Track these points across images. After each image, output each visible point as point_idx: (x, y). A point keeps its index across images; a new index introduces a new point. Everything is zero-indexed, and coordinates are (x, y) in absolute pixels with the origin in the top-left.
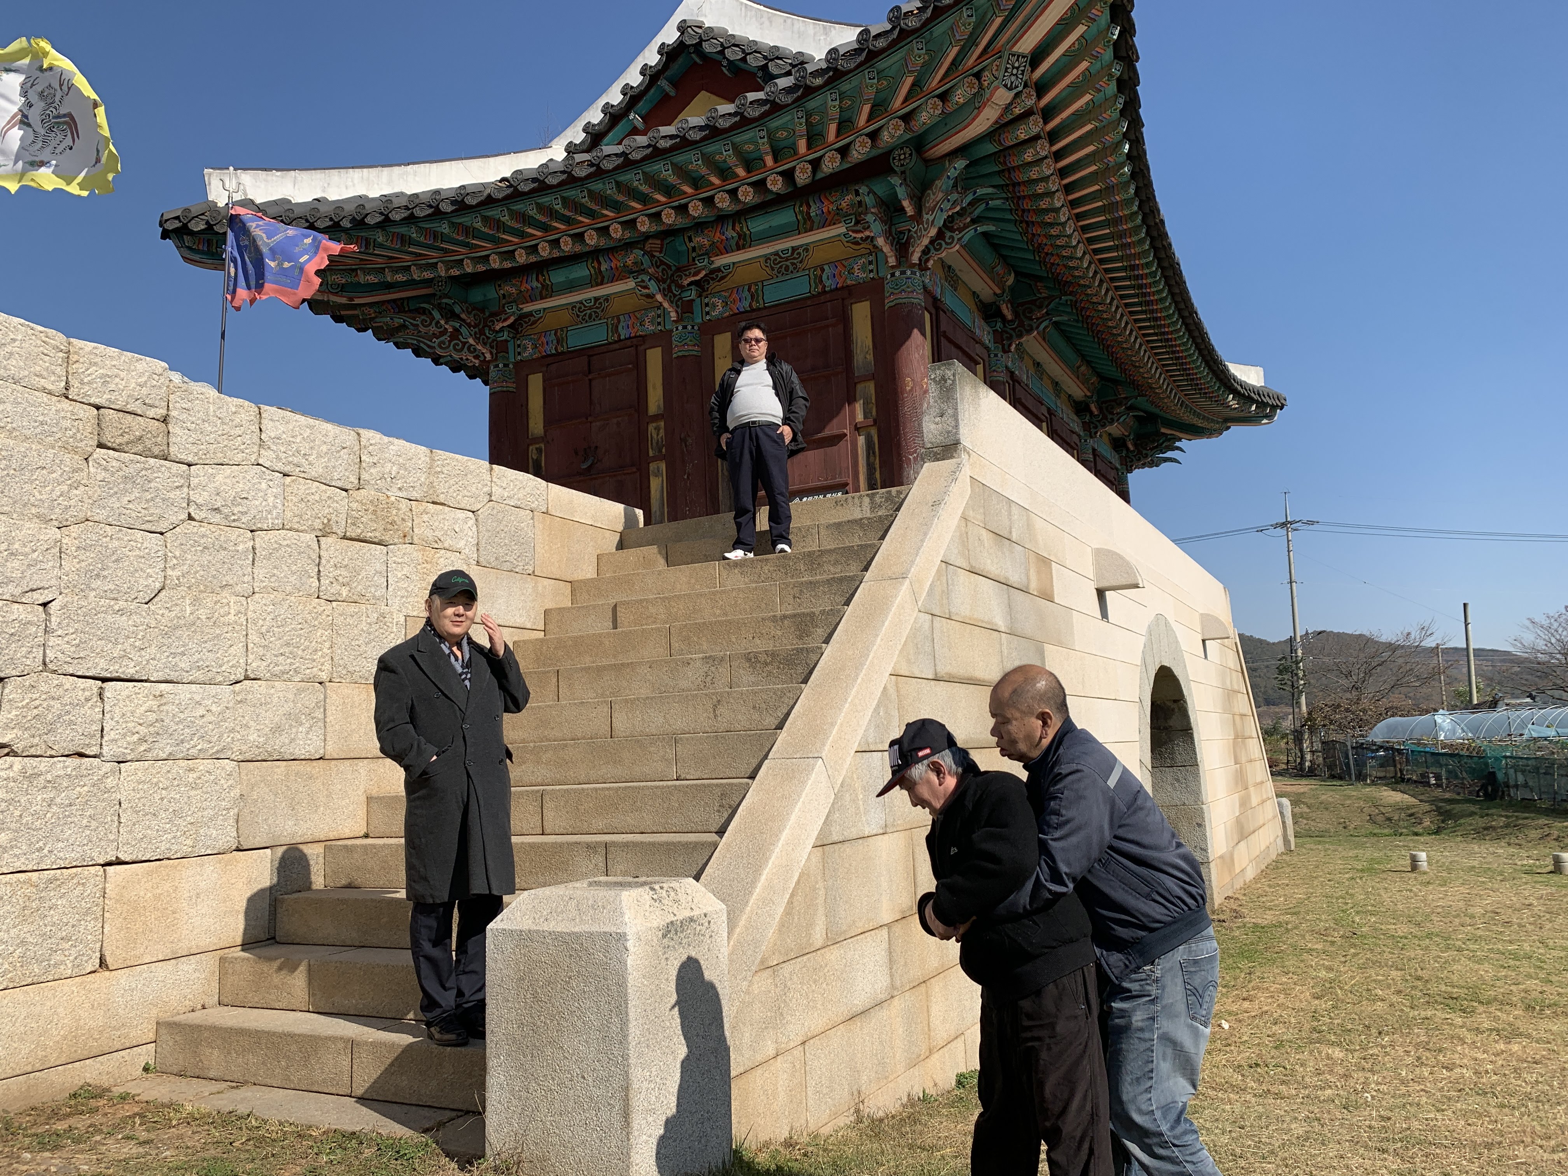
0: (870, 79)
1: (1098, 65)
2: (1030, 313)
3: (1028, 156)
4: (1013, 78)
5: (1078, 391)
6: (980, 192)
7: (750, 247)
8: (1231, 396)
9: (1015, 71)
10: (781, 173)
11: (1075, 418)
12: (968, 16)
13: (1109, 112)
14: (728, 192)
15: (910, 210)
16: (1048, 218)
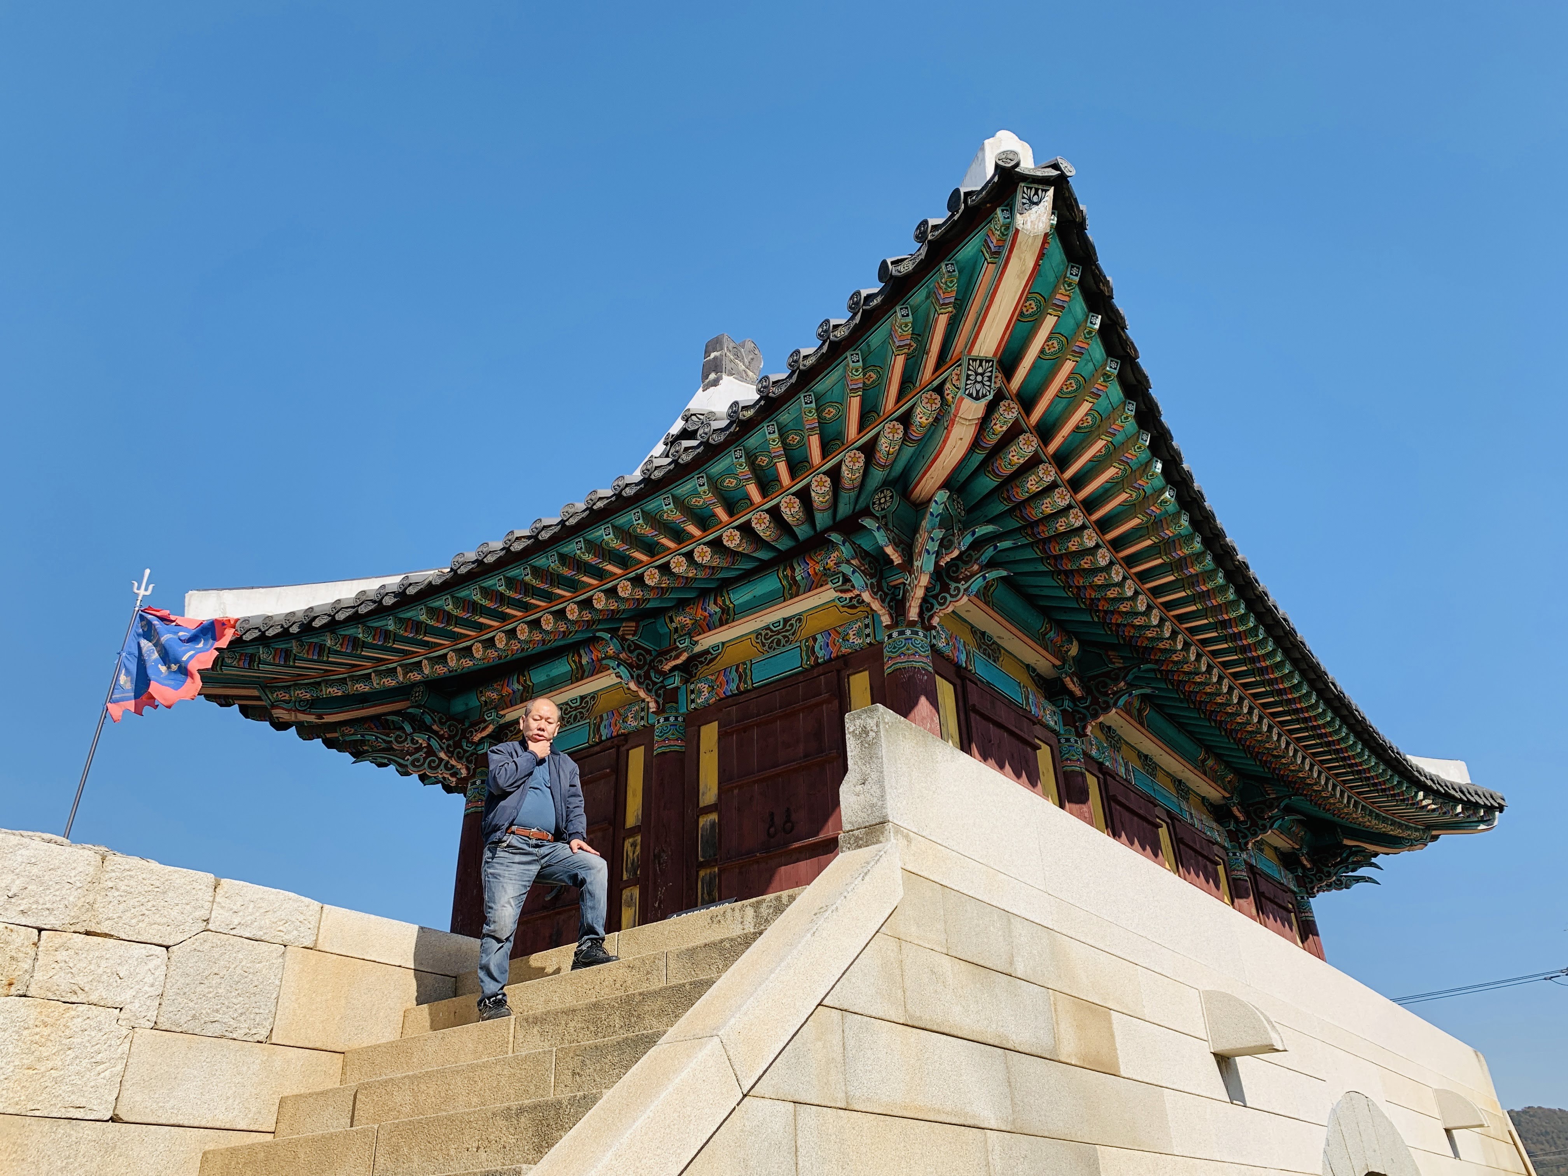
0: (806, 403)
1: (1091, 366)
2: (1104, 687)
3: (1032, 484)
4: (978, 386)
5: (1213, 793)
6: (983, 530)
7: (733, 621)
8: (1421, 794)
9: (979, 378)
10: (737, 528)
11: (1214, 825)
12: (903, 316)
13: (1118, 422)
14: (684, 555)
15: (897, 559)
16: (1086, 563)
